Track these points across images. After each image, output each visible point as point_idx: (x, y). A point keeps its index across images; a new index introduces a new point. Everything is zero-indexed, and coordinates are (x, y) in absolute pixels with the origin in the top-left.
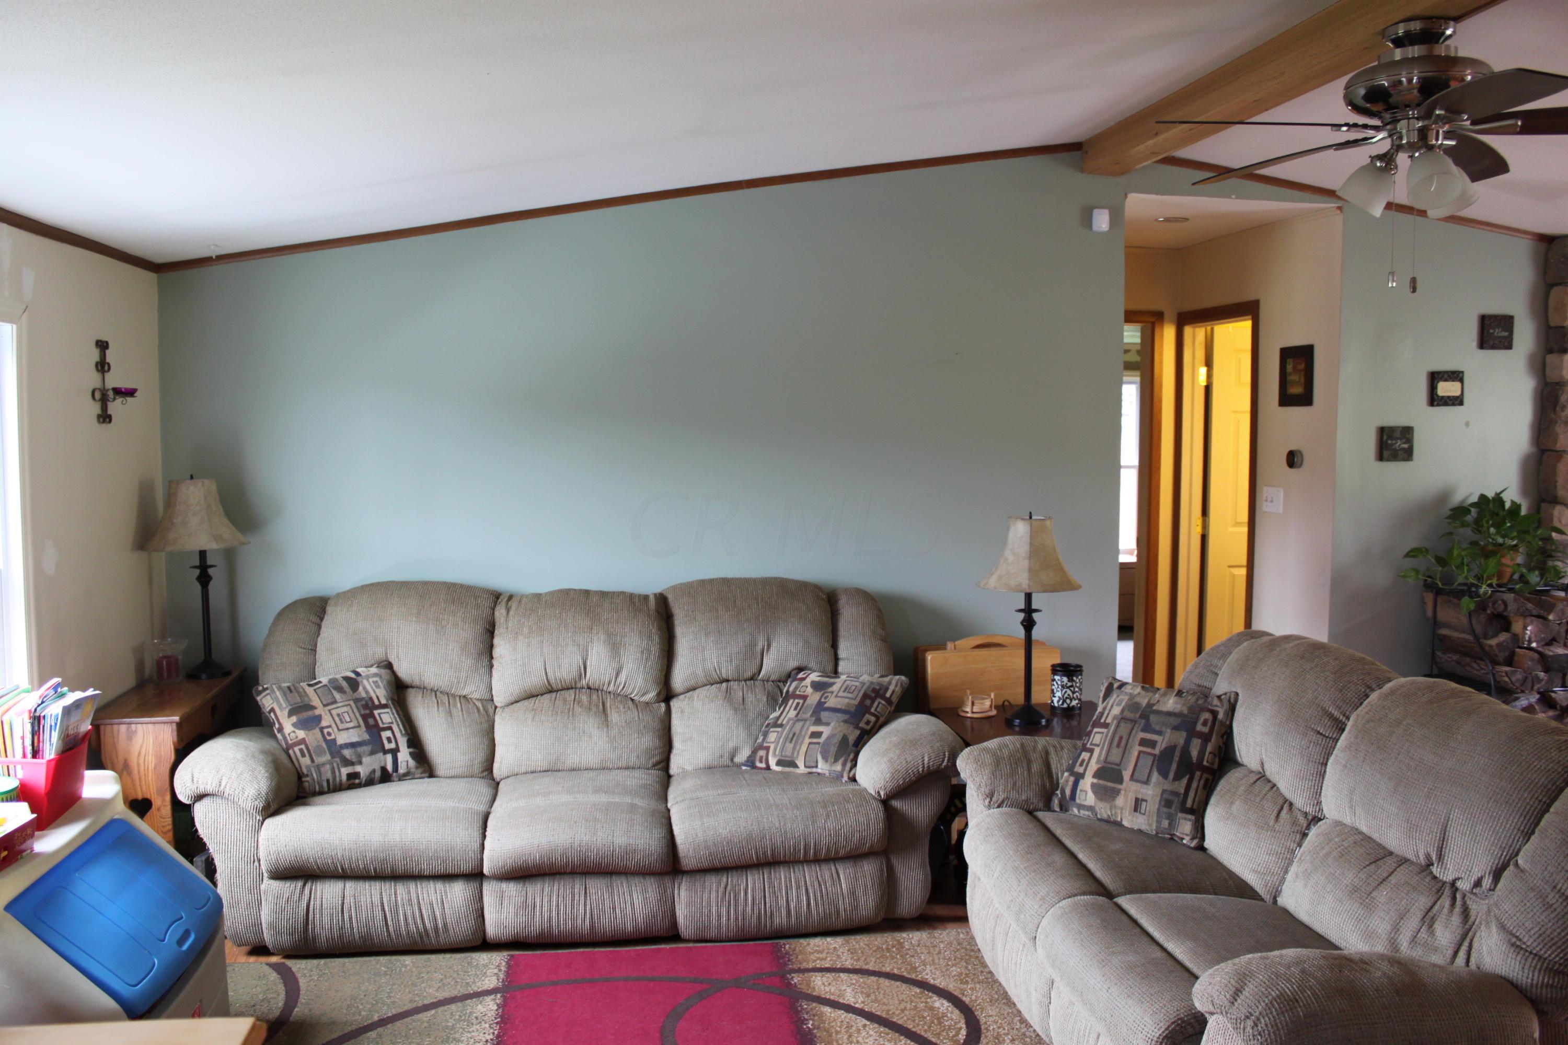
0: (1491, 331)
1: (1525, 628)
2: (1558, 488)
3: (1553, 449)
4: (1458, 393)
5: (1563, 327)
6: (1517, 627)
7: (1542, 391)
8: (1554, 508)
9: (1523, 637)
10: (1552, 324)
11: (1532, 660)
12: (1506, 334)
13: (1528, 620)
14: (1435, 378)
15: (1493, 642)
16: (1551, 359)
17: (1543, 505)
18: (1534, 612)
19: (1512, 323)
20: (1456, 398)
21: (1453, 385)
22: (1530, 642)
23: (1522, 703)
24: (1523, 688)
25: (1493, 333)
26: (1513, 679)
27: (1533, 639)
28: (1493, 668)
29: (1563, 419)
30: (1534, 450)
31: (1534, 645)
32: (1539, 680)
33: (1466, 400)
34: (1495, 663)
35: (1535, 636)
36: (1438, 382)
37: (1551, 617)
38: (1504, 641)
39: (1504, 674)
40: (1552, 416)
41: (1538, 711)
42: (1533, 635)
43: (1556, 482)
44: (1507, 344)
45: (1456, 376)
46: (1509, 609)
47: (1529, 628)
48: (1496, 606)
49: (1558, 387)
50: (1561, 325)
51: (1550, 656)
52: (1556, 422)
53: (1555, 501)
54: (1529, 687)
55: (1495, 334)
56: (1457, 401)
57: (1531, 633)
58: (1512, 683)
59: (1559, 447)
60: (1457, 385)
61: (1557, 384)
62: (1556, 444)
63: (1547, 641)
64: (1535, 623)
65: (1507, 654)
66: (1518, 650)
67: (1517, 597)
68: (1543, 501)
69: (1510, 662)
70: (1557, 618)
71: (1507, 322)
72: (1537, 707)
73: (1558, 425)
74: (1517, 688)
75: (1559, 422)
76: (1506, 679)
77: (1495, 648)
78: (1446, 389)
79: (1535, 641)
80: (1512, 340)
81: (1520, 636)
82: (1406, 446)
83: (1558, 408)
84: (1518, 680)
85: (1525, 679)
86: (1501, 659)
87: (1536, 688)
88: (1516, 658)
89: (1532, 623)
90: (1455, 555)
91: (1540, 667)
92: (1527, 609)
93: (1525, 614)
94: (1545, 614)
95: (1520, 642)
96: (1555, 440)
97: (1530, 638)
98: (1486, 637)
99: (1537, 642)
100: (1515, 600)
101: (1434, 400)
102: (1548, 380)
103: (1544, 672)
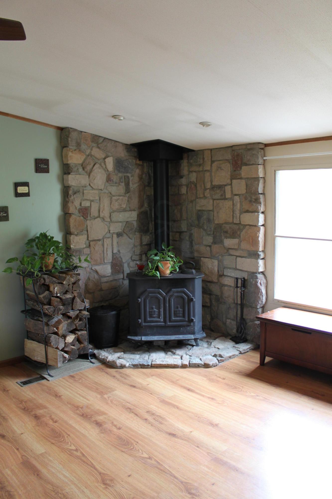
0: (40, 165)
1: (54, 289)
2: (71, 228)
3: (68, 213)
4: (27, 192)
5: (68, 164)
6: (51, 289)
7: (63, 190)
8: (71, 236)
9: (54, 292)
10: (65, 163)
11: (57, 302)
12: (46, 167)
13: (55, 285)
14: (17, 185)
15: (41, 296)
16: (65, 176)
17: (67, 235)
18: (57, 282)
19: (48, 162)
20: (26, 193)
21: (25, 188)
22: (57, 294)
23: (55, 319)
24: (54, 314)
25: (40, 167)
26: (49, 311)
27: (58, 293)
28: (42, 307)
29: (71, 201)
30: (63, 213)
31: (59, 295)
32: (60, 310)
33: (31, 194)
34: (43, 304)
35: (59, 291)
36: (17, 187)
37: (64, 283)
38: (46, 295)
39: (46, 309)
40: (67, 199)
41: (63, 321)
42: (58, 291)
43: (70, 226)
44: (47, 171)
45: (26, 184)
46: (46, 281)
47: (56, 288)
48: (40, 281)
49: (68, 188)
50: (67, 163)
51: (64, 299)
52: (69, 202)
53: (70, 234)
54: (57, 313)
55: (41, 167)
56: (27, 195)
57: (57, 290)
58: (49, 312)
59: (70, 212)
60: (26, 188)
61: (68, 187)
62: (69, 211)
63: (64, 292)
64: (58, 286)
65: (48, 300)
66: (52, 298)
67: (49, 276)
68: (68, 234)
69: (49, 303)
70: (67, 283)
71: (46, 162)
72: (62, 320)
73: (69, 203)
74: (52, 314)
75: (70, 202)
76: (47, 311)
77: (42, 298)
78: (21, 190)
79: (59, 293)
80: (49, 169)
81: (53, 292)
82: (5, 215)
83: (69, 197)
84: (51, 311)
85: (55, 310)
86: (45, 302)
87: (59, 313)
88: (52, 301)
89: (57, 286)
90: (25, 260)
91: (60, 304)
92: (54, 281)
93: (53, 283)
94: (62, 282)
95: (53, 295)
96: (69, 209)
97: (57, 292)
98: (40, 294)
99: (60, 294)
100: (48, 278)
101: (17, 195)
102: (65, 185)
103: (63, 306)
